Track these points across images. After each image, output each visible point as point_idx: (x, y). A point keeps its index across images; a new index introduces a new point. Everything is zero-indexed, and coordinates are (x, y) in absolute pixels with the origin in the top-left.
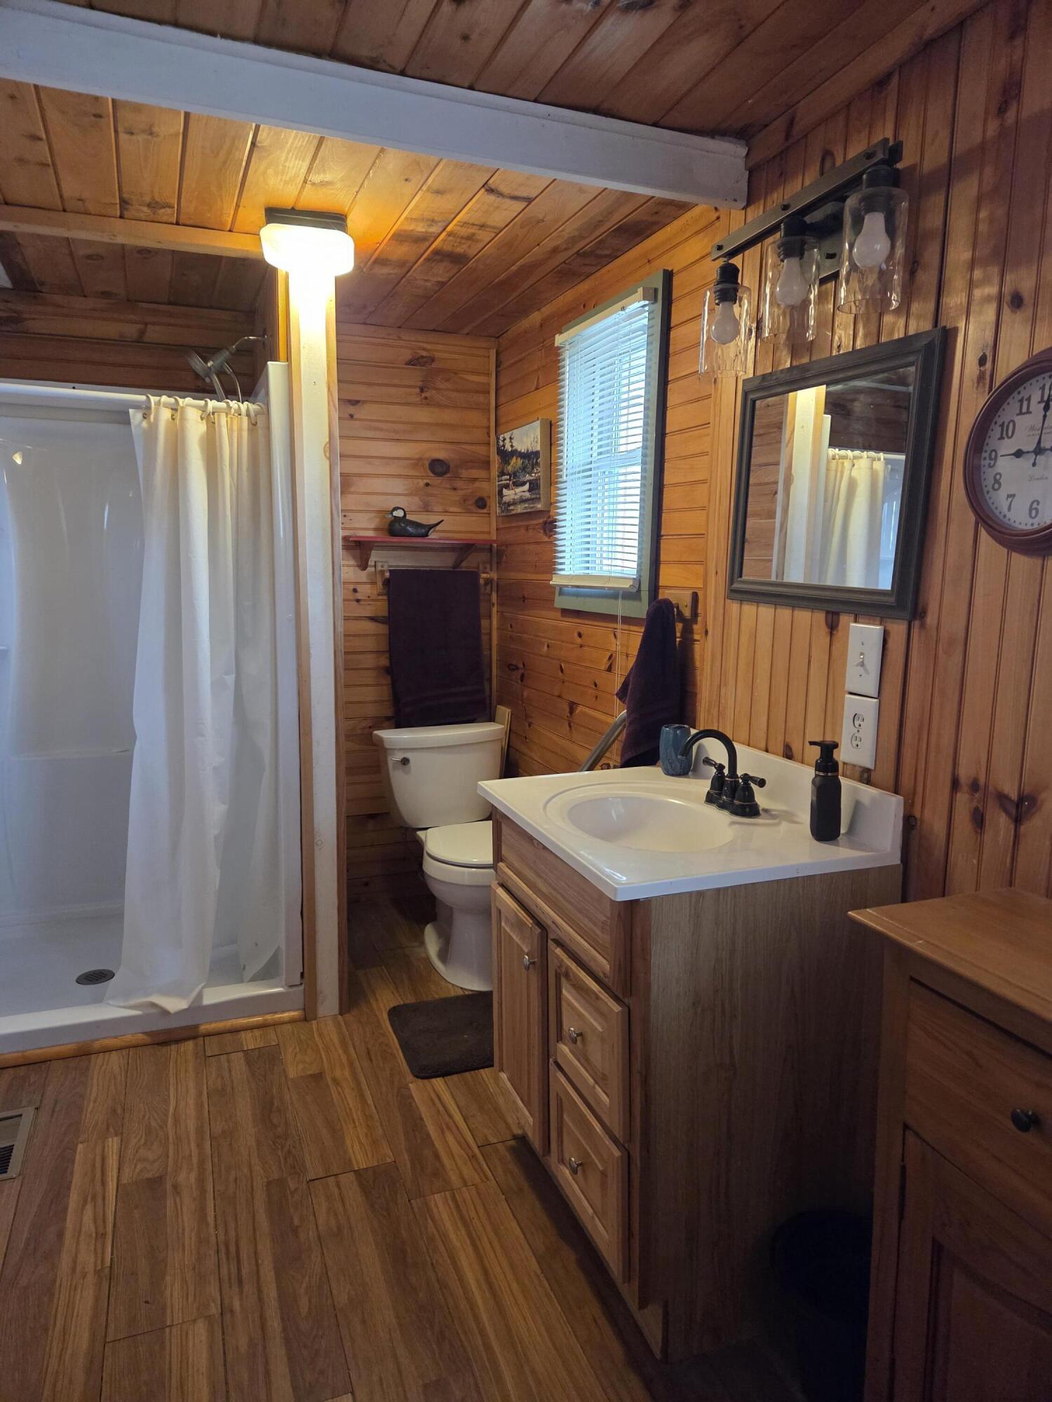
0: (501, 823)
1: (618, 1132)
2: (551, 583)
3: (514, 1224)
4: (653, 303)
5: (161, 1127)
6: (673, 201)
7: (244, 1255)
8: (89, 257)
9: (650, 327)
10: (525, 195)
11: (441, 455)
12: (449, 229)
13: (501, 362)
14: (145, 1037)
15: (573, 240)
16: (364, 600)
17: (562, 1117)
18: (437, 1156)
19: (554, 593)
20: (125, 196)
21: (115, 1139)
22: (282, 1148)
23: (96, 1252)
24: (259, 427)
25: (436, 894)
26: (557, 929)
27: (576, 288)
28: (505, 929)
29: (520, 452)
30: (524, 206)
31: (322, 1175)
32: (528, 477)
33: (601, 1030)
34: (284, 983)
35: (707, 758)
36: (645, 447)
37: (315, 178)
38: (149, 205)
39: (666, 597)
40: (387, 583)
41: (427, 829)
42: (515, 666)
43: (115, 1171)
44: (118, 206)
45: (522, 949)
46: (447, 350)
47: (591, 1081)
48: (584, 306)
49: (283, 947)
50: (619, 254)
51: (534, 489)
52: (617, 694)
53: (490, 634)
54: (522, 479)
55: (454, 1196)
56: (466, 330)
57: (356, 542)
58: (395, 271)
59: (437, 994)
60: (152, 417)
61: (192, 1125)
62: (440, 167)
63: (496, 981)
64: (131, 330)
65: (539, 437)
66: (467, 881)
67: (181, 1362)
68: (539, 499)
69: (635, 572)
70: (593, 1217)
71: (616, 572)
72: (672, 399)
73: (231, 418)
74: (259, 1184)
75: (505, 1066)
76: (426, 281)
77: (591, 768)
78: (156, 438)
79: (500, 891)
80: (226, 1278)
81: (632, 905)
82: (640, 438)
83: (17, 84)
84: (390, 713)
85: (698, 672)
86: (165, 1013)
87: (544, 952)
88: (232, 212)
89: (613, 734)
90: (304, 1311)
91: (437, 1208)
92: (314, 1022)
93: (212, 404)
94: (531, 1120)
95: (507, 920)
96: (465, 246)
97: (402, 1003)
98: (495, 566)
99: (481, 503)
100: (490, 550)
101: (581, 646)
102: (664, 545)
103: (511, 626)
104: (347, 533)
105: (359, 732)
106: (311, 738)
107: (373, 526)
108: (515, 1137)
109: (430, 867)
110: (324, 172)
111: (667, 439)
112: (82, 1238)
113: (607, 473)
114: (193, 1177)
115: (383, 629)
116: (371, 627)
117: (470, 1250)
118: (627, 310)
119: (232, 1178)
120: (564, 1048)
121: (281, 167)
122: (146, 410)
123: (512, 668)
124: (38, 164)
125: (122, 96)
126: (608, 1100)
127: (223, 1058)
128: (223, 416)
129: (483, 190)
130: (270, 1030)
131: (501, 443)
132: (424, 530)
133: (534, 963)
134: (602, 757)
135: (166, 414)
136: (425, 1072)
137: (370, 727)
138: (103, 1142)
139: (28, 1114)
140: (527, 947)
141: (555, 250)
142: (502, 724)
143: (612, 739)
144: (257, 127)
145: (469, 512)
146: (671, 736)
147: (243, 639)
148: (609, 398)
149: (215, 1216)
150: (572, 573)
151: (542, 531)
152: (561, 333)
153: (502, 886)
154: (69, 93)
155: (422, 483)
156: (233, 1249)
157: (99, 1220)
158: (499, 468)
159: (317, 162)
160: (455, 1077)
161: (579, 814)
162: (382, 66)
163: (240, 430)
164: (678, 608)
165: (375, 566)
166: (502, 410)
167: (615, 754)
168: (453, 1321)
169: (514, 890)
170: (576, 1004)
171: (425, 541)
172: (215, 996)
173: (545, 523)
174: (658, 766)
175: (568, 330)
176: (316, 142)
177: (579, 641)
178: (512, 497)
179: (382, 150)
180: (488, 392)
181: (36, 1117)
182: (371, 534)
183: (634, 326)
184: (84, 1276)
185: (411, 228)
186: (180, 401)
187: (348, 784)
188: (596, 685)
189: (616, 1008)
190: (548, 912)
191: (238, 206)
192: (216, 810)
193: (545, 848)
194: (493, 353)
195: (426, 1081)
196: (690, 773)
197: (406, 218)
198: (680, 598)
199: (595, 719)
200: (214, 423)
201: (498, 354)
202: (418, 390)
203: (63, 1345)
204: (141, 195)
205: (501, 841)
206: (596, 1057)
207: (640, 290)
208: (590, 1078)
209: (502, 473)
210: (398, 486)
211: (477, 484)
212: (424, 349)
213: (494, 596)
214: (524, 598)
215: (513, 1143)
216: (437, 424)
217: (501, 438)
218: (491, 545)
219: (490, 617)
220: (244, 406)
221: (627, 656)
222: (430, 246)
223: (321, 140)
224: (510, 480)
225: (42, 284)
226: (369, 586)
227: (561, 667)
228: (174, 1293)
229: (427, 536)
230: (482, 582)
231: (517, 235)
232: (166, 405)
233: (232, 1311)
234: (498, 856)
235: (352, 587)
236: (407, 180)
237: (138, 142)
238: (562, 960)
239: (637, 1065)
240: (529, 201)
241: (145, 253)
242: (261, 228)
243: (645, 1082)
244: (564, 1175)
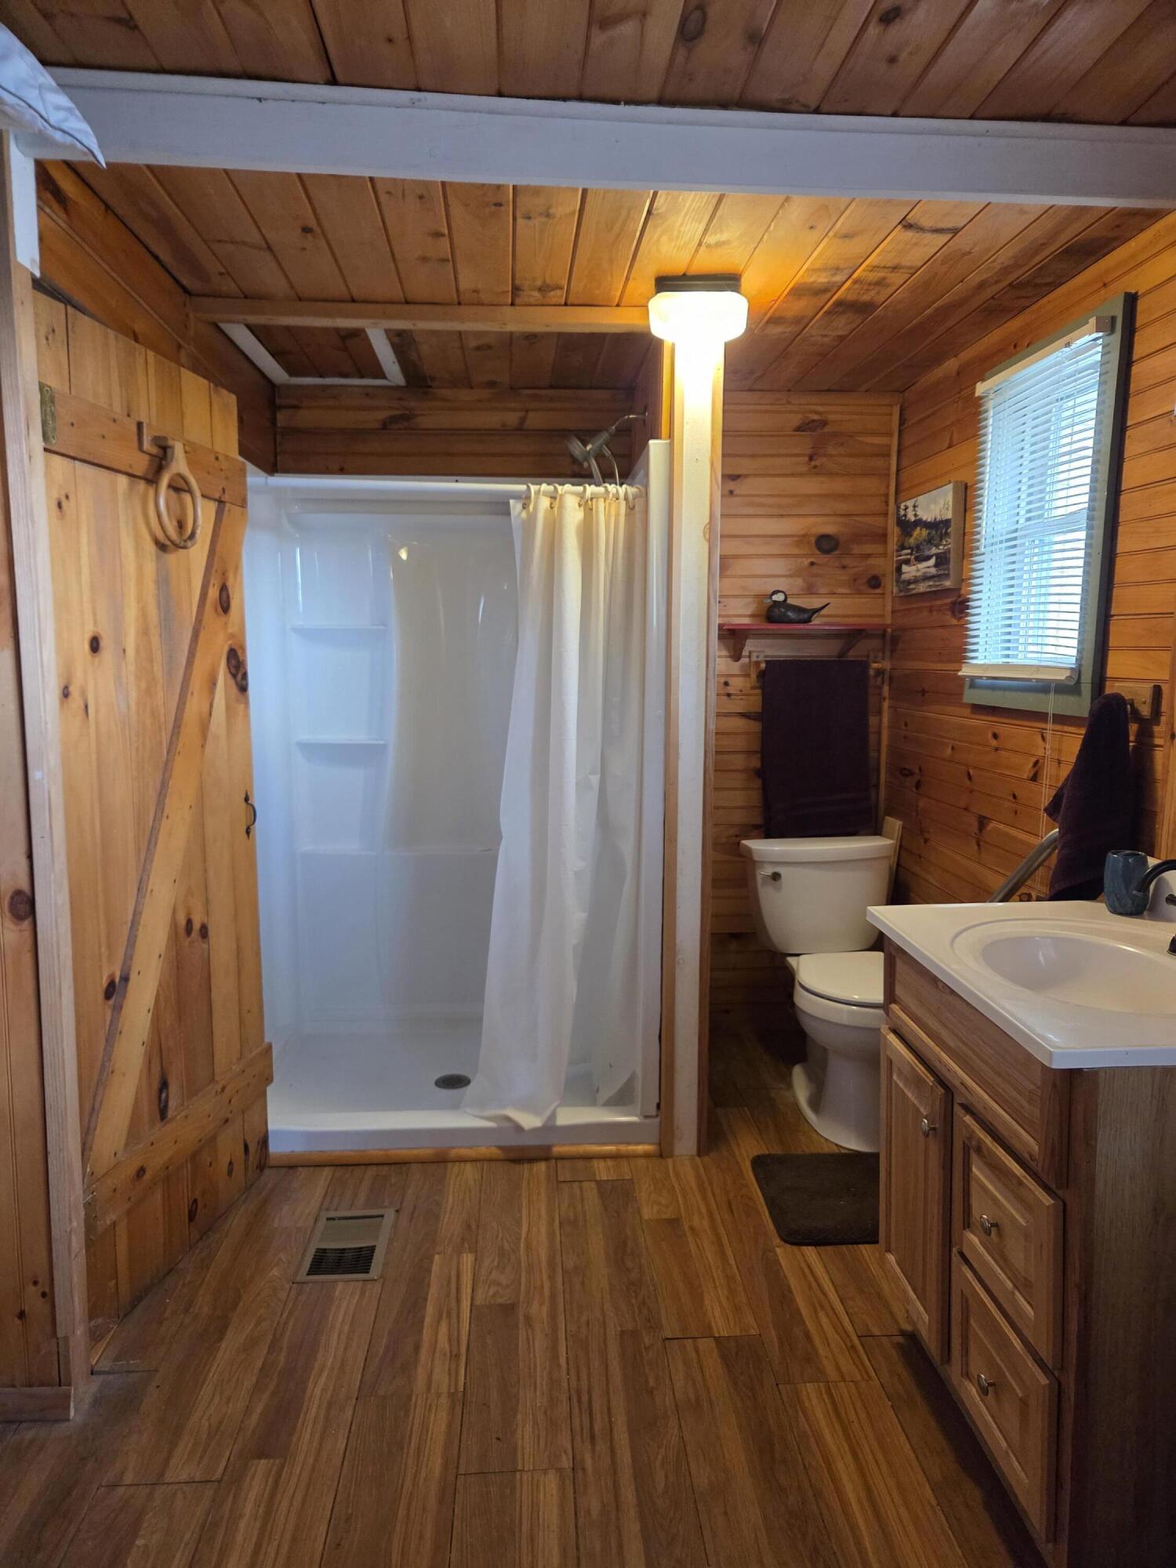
0: (894, 957)
1: (1045, 1352)
2: (960, 673)
3: (903, 1438)
4: (1109, 335)
5: (514, 1251)
6: (1142, 209)
7: (596, 1407)
8: (478, 348)
9: (1103, 363)
10: (950, 225)
11: (829, 529)
12: (855, 276)
13: (905, 420)
14: (499, 1152)
15: (1006, 270)
16: (736, 695)
17: (968, 1321)
18: (808, 1336)
19: (962, 686)
20: (517, 282)
21: (469, 1255)
22: (636, 1296)
23: (450, 1375)
24: (637, 510)
25: (807, 1029)
26: (968, 1094)
27: (1006, 325)
28: (896, 1083)
29: (926, 521)
30: (948, 239)
31: (679, 1335)
32: (934, 550)
33: (1024, 1224)
34: (639, 1112)
35: (1172, 896)
36: (1091, 509)
37: (711, 239)
38: (540, 289)
39: (1115, 691)
40: (762, 675)
41: (798, 955)
42: (909, 770)
43: (469, 1291)
44: (510, 294)
45: (918, 1110)
46: (838, 411)
47: (1009, 1285)
48: (1015, 346)
49: (639, 1074)
50: (1063, 280)
51: (943, 564)
52: (1046, 810)
53: (879, 733)
54: (927, 553)
55: (830, 1389)
56: (864, 387)
57: (729, 630)
58: (790, 329)
59: (806, 1148)
60: (531, 507)
61: (543, 1253)
62: (852, 207)
63: (883, 1143)
64: (512, 418)
65: (951, 503)
66: (845, 1020)
67: (532, 1513)
68: (948, 575)
69: (1073, 660)
70: (1007, 1452)
71: (1046, 660)
72: (1131, 448)
73: (610, 503)
74: (612, 1331)
75: (893, 1245)
76: (825, 336)
77: (1005, 899)
78: (535, 528)
79: (892, 1038)
80: (578, 1428)
81: (1072, 1076)
82: (1086, 498)
83: (426, 184)
84: (758, 820)
85: (1159, 786)
86: (518, 1128)
87: (949, 1118)
88: (621, 287)
89: (1037, 859)
90: (660, 1487)
91: (810, 1400)
92: (670, 1161)
93: (591, 489)
94: (926, 1318)
95: (900, 1073)
96: (872, 293)
97: (767, 1152)
98: (888, 654)
99: (875, 582)
100: (884, 635)
101: (997, 749)
102: (1114, 627)
103: (906, 725)
104: (722, 621)
105: (724, 840)
106: (675, 846)
107: (749, 612)
108: (903, 1333)
109: (802, 1000)
110: (721, 231)
111: (1123, 498)
112: (437, 1355)
113: (1037, 542)
114: (545, 1310)
115: (755, 727)
116: (740, 724)
117: (849, 1458)
118: (1073, 346)
119: (584, 1319)
120: (973, 1238)
121: (676, 233)
122: (525, 499)
123: (906, 773)
124: (438, 260)
125: (522, 181)
126: (1032, 1313)
127: (576, 1185)
128: (601, 504)
129: (900, 227)
130: (624, 1163)
131: (902, 513)
132: (806, 615)
133: (934, 1129)
134: (1022, 884)
135: (545, 503)
136: (796, 1237)
137: (737, 836)
138: (458, 1257)
139: (390, 1215)
140: (925, 1108)
141: (982, 285)
142: (892, 838)
143: (1036, 864)
144: (655, 194)
145: (859, 593)
146: (1121, 864)
147: (610, 739)
148: (1042, 453)
149: (567, 1358)
150: (987, 661)
151: (949, 613)
152: (983, 380)
153: (895, 1032)
154: (472, 185)
155: (806, 562)
156: (585, 1398)
157: (454, 1339)
158: (898, 540)
159: (714, 221)
160: (829, 1249)
161: (995, 953)
162: (794, 107)
163: (617, 515)
164: (1132, 705)
165: (750, 657)
166: (904, 475)
167: (1040, 881)
168: (829, 1538)
169: (909, 1037)
170: (990, 1187)
171: (810, 627)
172: (570, 1116)
173: (954, 603)
174: (1101, 902)
175: (991, 377)
176: (715, 201)
177: (994, 743)
178: (914, 574)
179: (787, 199)
180: (889, 455)
181: (397, 1219)
182: (746, 621)
183: (1082, 364)
184: (439, 1396)
185: (812, 280)
186: (560, 488)
187: (713, 898)
188: (1015, 797)
189: (1047, 1200)
190: (956, 1072)
191: (627, 279)
192: (576, 916)
193: (953, 992)
194: (896, 410)
195: (795, 1248)
196: (1145, 913)
197: (807, 269)
198: (1139, 694)
199: (1015, 839)
200: (591, 509)
201: (901, 411)
202: (807, 459)
203: (417, 1466)
204: (534, 279)
205: (894, 980)
206: (1017, 1255)
207: (1093, 321)
208: (1008, 1282)
209: (903, 547)
210: (779, 566)
211: (871, 561)
212: (816, 413)
213: (886, 690)
214: (924, 692)
215: (901, 1339)
216: (826, 496)
217: (902, 507)
218: (885, 631)
219: (879, 712)
220: (622, 490)
221: (1059, 763)
222: (832, 296)
223: (721, 198)
224: (911, 554)
225: (433, 379)
226: (741, 679)
227: (969, 774)
228: (526, 1435)
229: (810, 621)
230: (872, 672)
231: (936, 274)
232: (545, 494)
233: (584, 1469)
234: (890, 995)
235: (723, 680)
236: (811, 228)
237: (534, 226)
238: (974, 1132)
239: (1075, 1277)
240: (955, 231)
241: (532, 338)
242: (649, 299)
243: (1085, 1300)
244: (970, 1393)
